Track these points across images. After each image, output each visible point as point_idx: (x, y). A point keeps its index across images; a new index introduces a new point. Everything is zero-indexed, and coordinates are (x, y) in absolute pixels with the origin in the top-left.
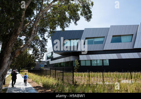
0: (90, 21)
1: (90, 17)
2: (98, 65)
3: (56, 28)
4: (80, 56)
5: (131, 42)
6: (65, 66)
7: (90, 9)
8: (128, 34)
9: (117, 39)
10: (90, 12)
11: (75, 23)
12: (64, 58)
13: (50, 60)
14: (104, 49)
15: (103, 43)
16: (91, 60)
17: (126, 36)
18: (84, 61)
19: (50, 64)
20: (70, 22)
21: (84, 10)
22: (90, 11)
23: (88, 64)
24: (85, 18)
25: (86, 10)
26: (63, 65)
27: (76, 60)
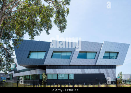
0: (63, 31)
1: (64, 27)
2: (64, 79)
3: (24, 35)
4: (47, 70)
5: (94, 59)
6: (31, 79)
7: (65, 17)
8: (93, 51)
9: (83, 55)
10: (65, 21)
11: (47, 31)
12: (30, 71)
13: (13, 72)
14: (71, 64)
15: (70, 58)
16: (57, 74)
17: (91, 53)
18: (51, 75)
19: (13, 76)
20: (41, 30)
21: (58, 17)
22: (65, 19)
23: (55, 78)
24: (58, 27)
25: (61, 18)
26: (29, 78)
27: (44, 74)
